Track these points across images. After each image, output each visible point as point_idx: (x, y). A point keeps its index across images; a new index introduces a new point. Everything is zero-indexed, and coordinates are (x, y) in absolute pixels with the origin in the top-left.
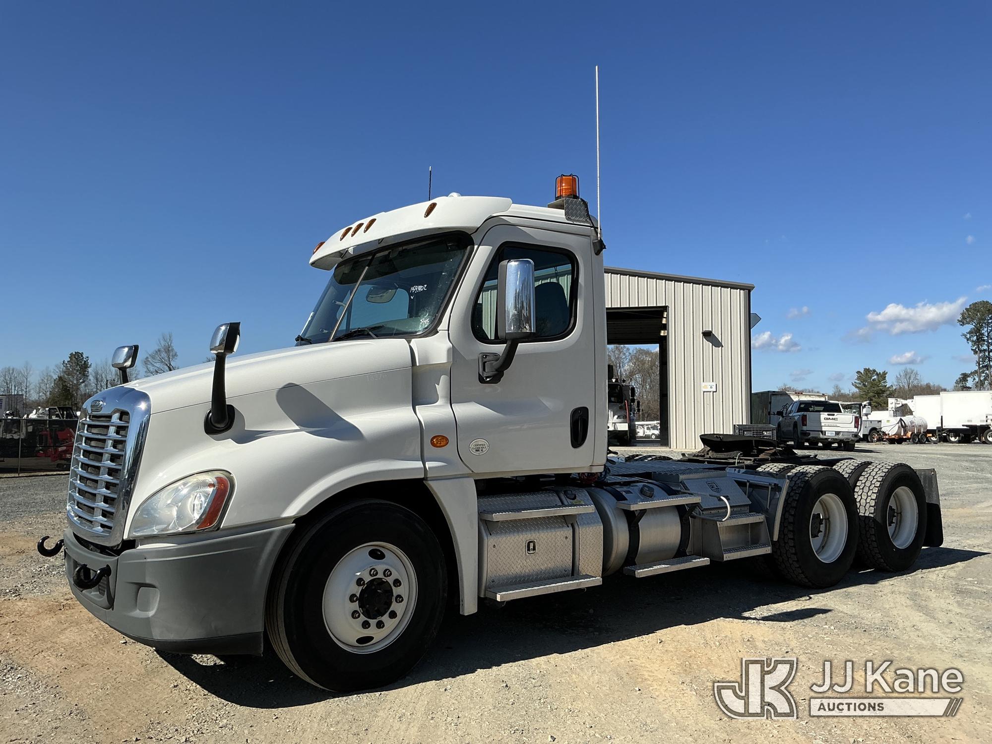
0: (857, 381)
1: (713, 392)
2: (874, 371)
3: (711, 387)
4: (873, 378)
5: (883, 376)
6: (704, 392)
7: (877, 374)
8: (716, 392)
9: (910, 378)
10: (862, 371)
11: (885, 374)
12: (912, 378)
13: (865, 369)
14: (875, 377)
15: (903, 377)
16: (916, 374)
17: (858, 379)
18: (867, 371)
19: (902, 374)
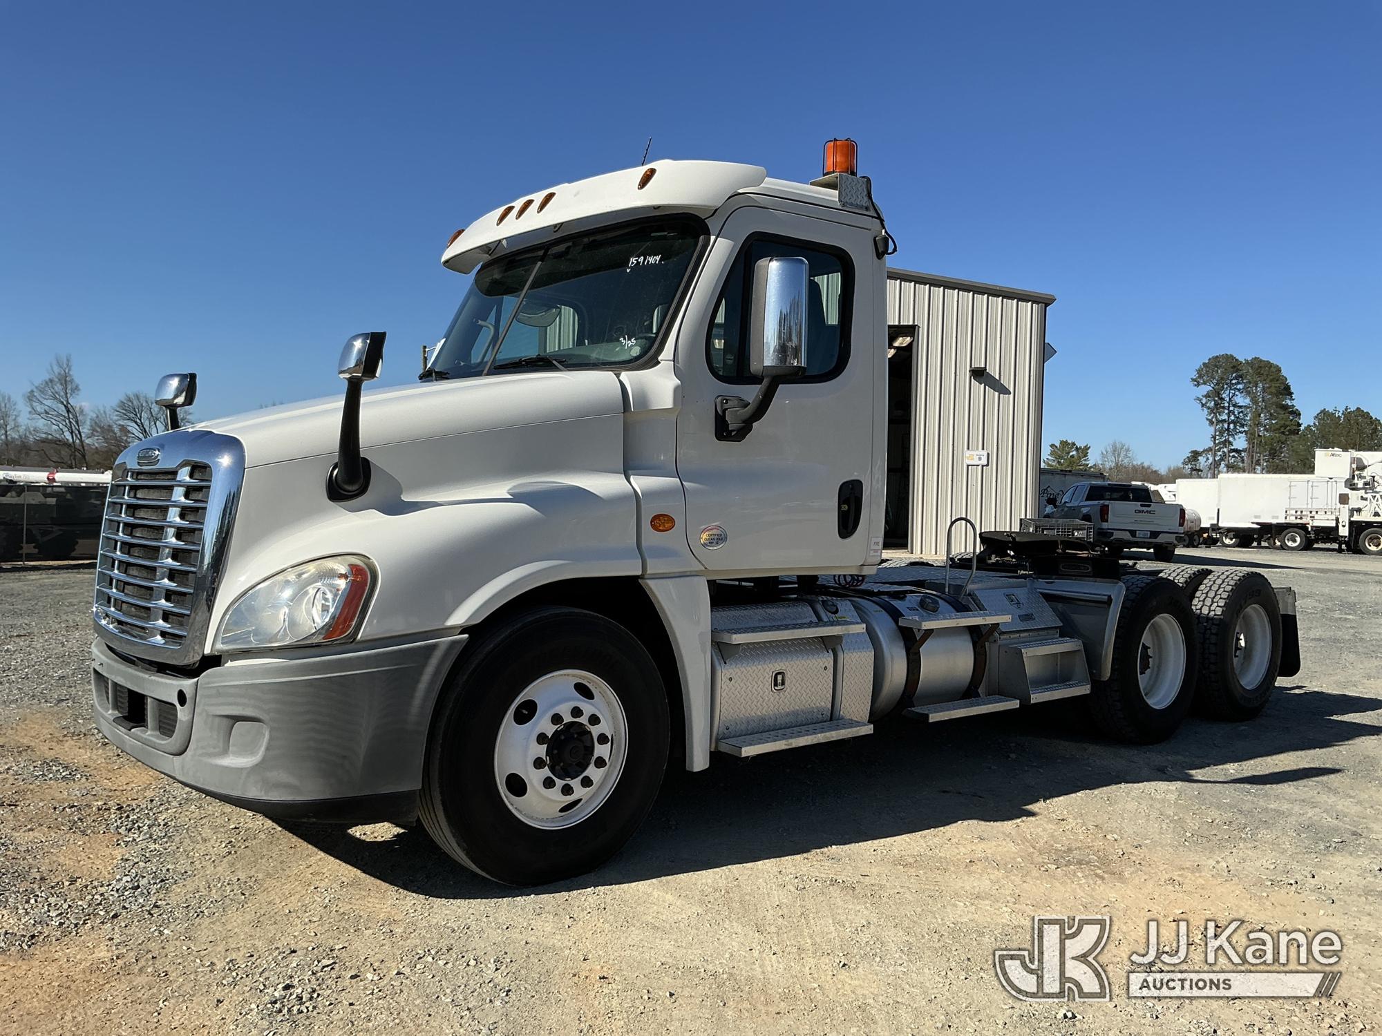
0: (1050, 458)
1: (983, 466)
2: (1074, 444)
3: (980, 459)
4: (1071, 454)
5: (1084, 451)
6: (968, 466)
7: (1077, 449)
8: (987, 465)
9: (1119, 455)
10: (1058, 445)
11: (1087, 448)
12: (1122, 455)
13: (1062, 442)
14: (1074, 453)
15: (1110, 454)
16: (1128, 450)
17: (1051, 454)
18: (1064, 444)
19: (1109, 450)
